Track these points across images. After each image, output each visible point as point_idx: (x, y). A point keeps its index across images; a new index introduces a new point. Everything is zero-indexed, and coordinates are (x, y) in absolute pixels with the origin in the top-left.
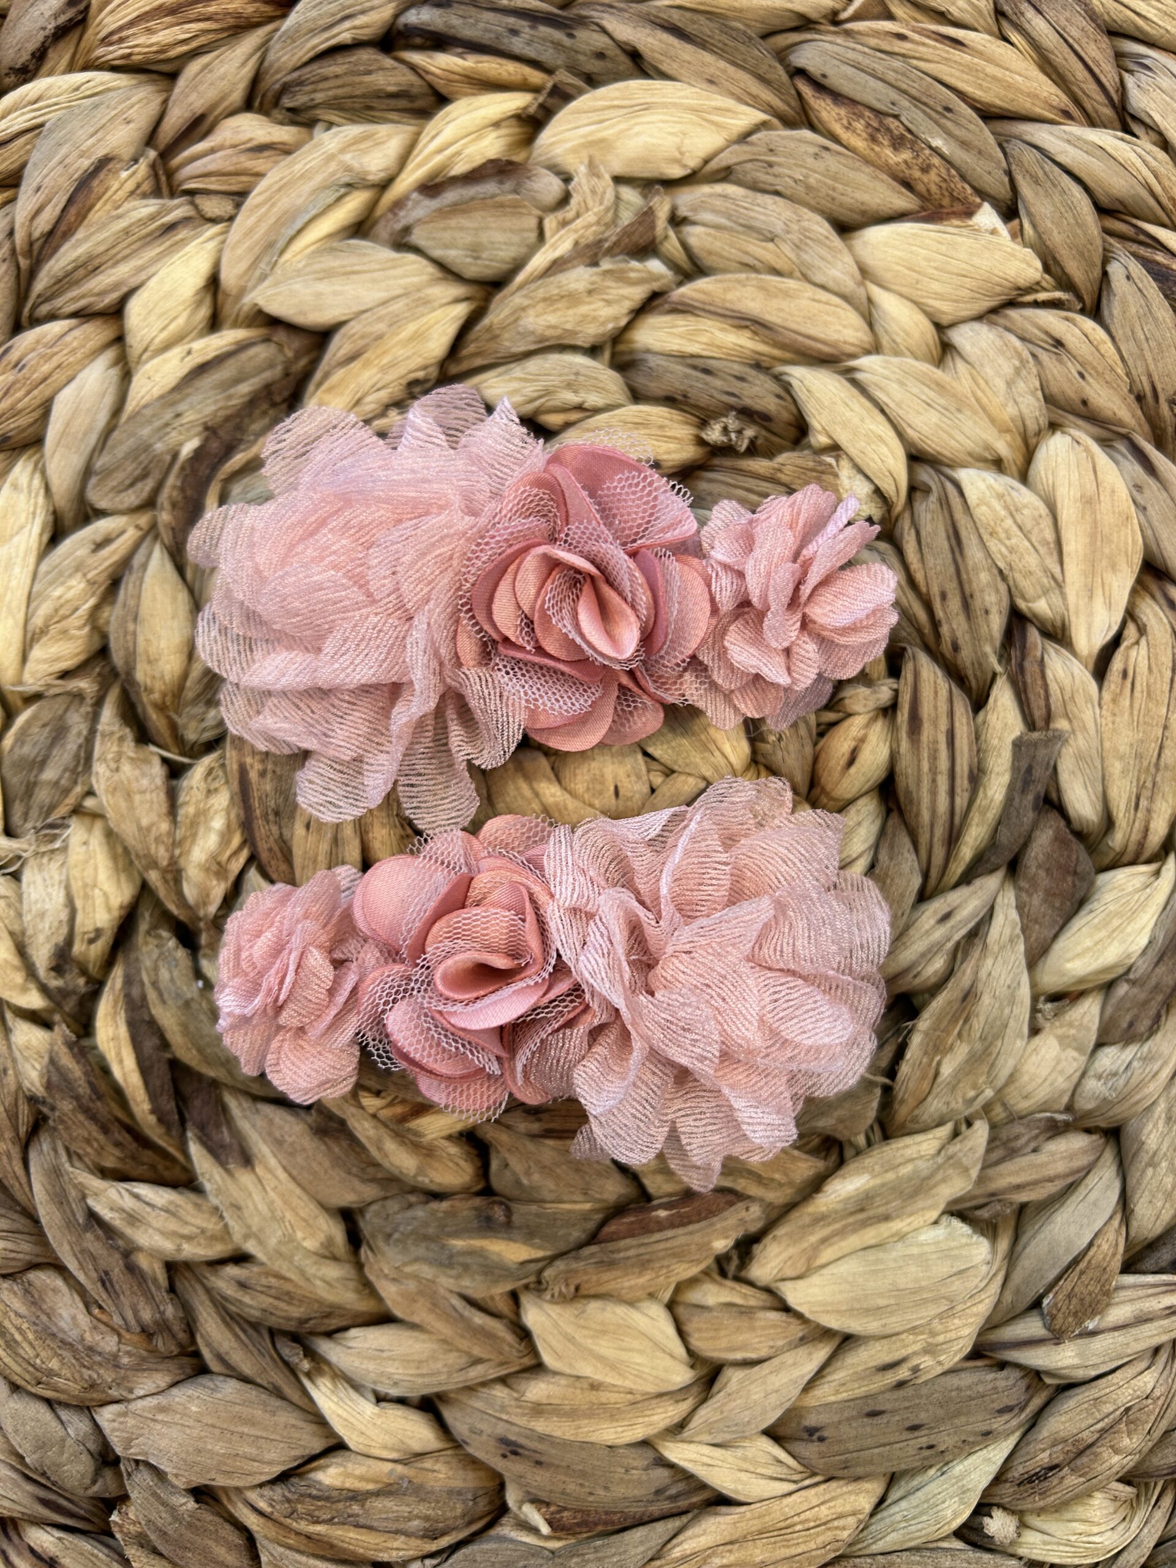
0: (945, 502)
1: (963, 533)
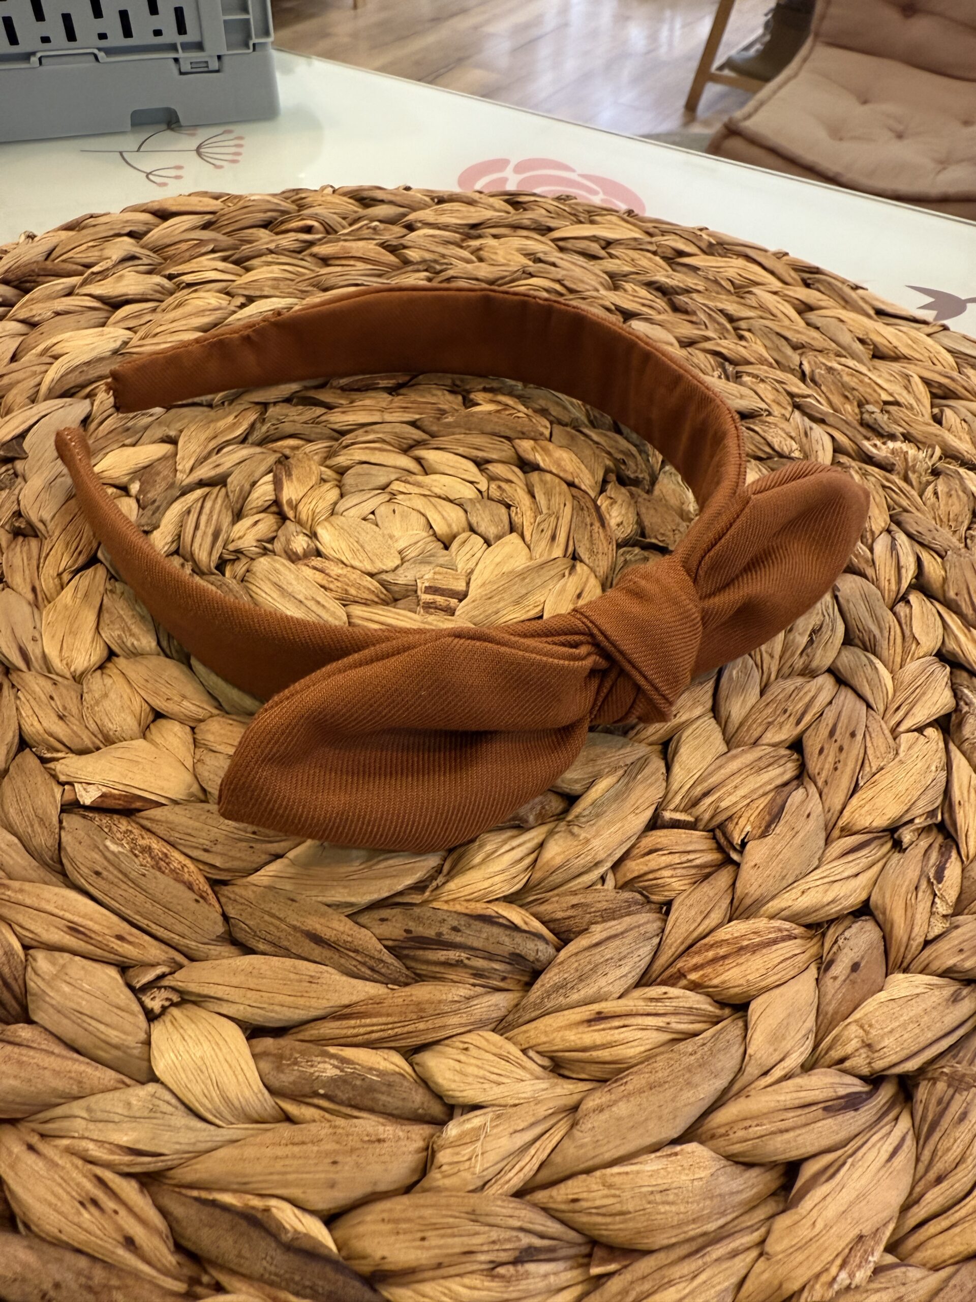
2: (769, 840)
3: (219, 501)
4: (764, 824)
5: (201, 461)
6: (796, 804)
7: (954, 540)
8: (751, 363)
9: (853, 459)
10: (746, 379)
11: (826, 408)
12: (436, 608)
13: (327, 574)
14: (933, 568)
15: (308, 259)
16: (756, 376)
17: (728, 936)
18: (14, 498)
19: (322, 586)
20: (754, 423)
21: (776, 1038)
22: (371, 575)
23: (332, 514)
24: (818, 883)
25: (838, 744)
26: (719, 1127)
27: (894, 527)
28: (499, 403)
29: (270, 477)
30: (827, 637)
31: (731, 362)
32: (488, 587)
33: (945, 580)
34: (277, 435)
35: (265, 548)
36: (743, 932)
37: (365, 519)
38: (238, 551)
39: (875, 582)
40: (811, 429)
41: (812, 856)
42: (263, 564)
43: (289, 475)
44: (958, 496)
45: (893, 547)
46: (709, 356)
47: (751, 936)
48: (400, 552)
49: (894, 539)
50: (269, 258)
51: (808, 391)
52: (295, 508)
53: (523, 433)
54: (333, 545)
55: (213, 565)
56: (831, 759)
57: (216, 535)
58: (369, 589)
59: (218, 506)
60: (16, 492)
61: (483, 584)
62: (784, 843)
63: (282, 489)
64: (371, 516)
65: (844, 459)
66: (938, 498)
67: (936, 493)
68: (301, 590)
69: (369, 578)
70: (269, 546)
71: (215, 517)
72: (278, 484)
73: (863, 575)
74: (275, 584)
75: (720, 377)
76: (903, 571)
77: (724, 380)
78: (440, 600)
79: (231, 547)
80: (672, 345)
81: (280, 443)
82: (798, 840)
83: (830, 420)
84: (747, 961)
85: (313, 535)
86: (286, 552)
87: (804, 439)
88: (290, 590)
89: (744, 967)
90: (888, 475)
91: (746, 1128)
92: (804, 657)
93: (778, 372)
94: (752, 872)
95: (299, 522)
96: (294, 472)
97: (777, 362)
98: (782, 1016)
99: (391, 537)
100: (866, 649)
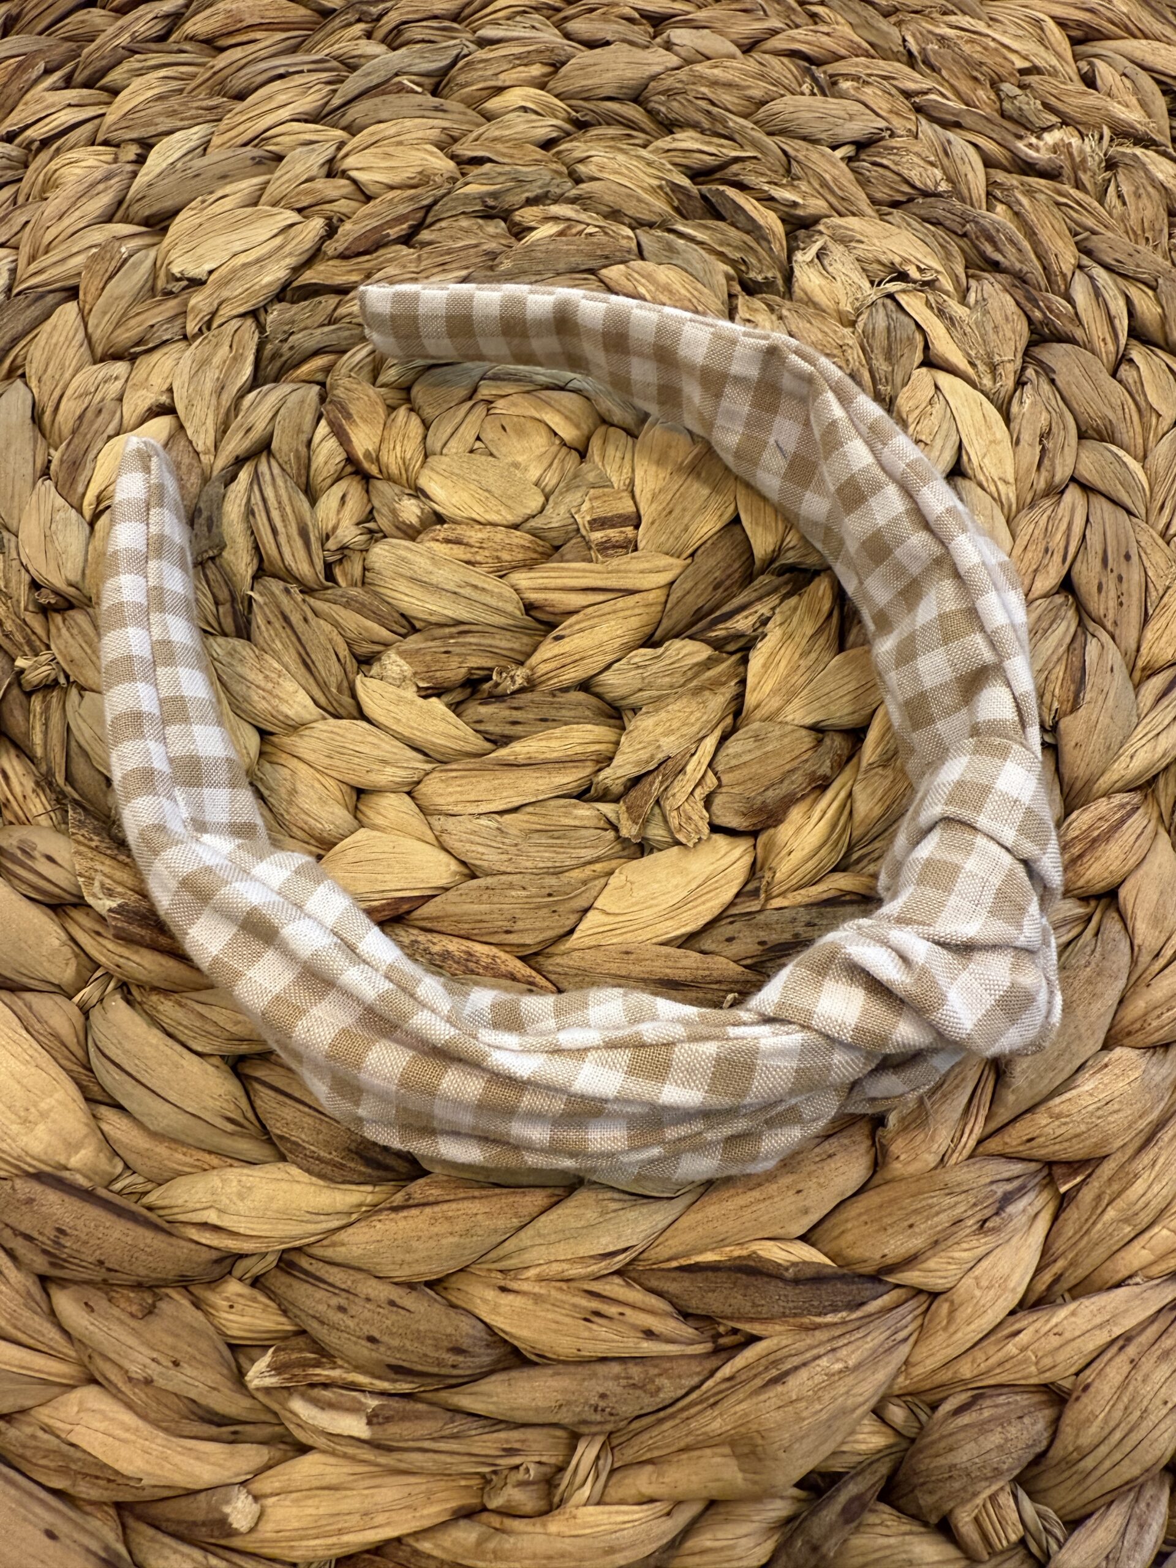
0: (323, 686)
1: (303, 669)
2: (1082, 712)
3: (280, 482)
4: (1071, 696)
5: (223, 429)
6: (1095, 660)
7: (1160, 259)
8: (842, 58)
9: (1010, 172)
10: (845, 85)
11: (955, 105)
12: (614, 547)
13: (467, 545)
14: (1147, 306)
15: (187, 47)
16: (856, 78)
17: (1077, 833)
18: (15, 563)
19: (468, 562)
20: (879, 154)
21: (1157, 920)
22: (516, 527)
23: (426, 456)
24: (1143, 741)
25: (1115, 574)
26: (1132, 1023)
27: (1086, 261)
28: (555, 219)
29: (323, 428)
30: (1061, 439)
31: (818, 63)
32: (662, 497)
33: (1164, 318)
34: (297, 357)
35: (371, 531)
36: (1090, 822)
37: (472, 451)
38: (343, 548)
39: (1088, 346)
40: (949, 142)
41: (1130, 715)
42: (381, 554)
43: (348, 416)
44: (1149, 195)
45: (1097, 293)
46: (785, 60)
47: (1098, 824)
48: (537, 484)
49: (1091, 278)
50: (134, 63)
51: (926, 84)
52: (378, 459)
53: (607, 257)
54: (454, 501)
55: (322, 577)
56: (1113, 594)
57: (304, 533)
58: (523, 546)
59: (283, 492)
60: (14, 555)
61: (654, 497)
62: (1097, 710)
63: (350, 441)
64: (478, 444)
65: (1000, 176)
66: (1124, 204)
67: (1120, 196)
68: (448, 576)
69: (518, 533)
70: (371, 525)
71: (288, 509)
72: (340, 435)
73: (1072, 340)
74: (412, 579)
75: (813, 94)
76: (1117, 322)
77: (819, 97)
78: (613, 533)
79: (331, 545)
80: (734, 57)
81: (305, 368)
82: (1110, 702)
83: (967, 121)
84: (1104, 851)
85: (419, 493)
86: (398, 528)
87: (945, 161)
88: (434, 581)
89: (1103, 860)
90: (1058, 185)
91: (1159, 1017)
92: (1044, 474)
93: (881, 63)
94: (1076, 752)
95: (390, 478)
96: (353, 409)
97: (871, 44)
98: (1155, 897)
99: (516, 465)
100: (1103, 440)
